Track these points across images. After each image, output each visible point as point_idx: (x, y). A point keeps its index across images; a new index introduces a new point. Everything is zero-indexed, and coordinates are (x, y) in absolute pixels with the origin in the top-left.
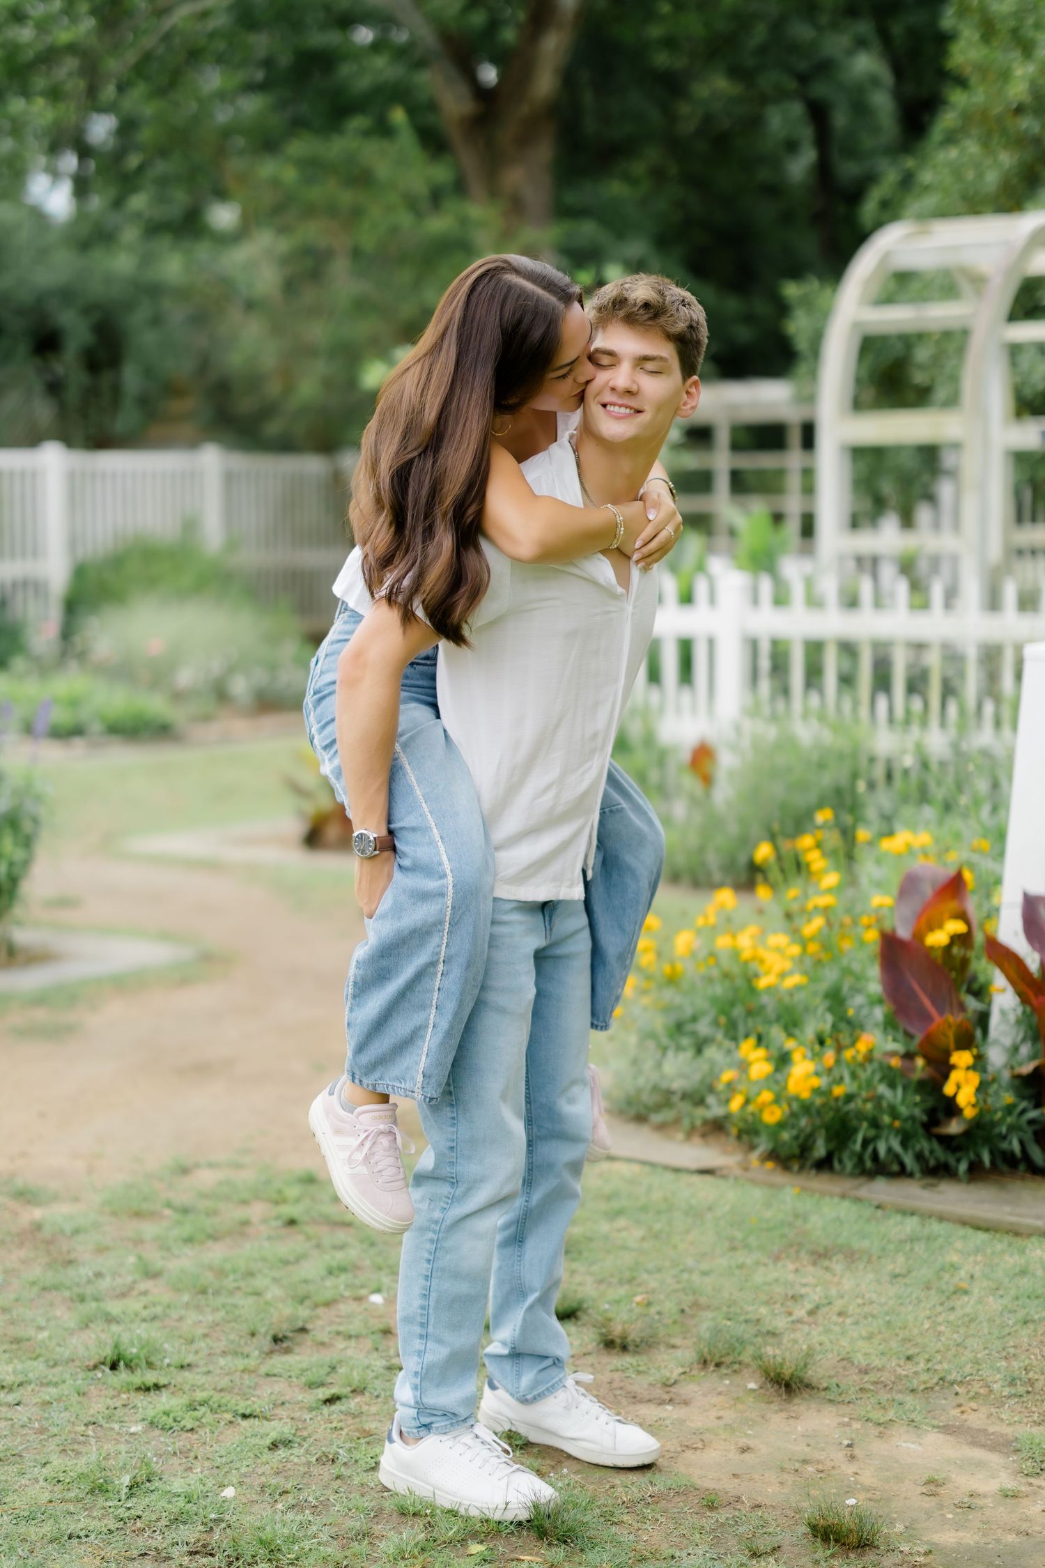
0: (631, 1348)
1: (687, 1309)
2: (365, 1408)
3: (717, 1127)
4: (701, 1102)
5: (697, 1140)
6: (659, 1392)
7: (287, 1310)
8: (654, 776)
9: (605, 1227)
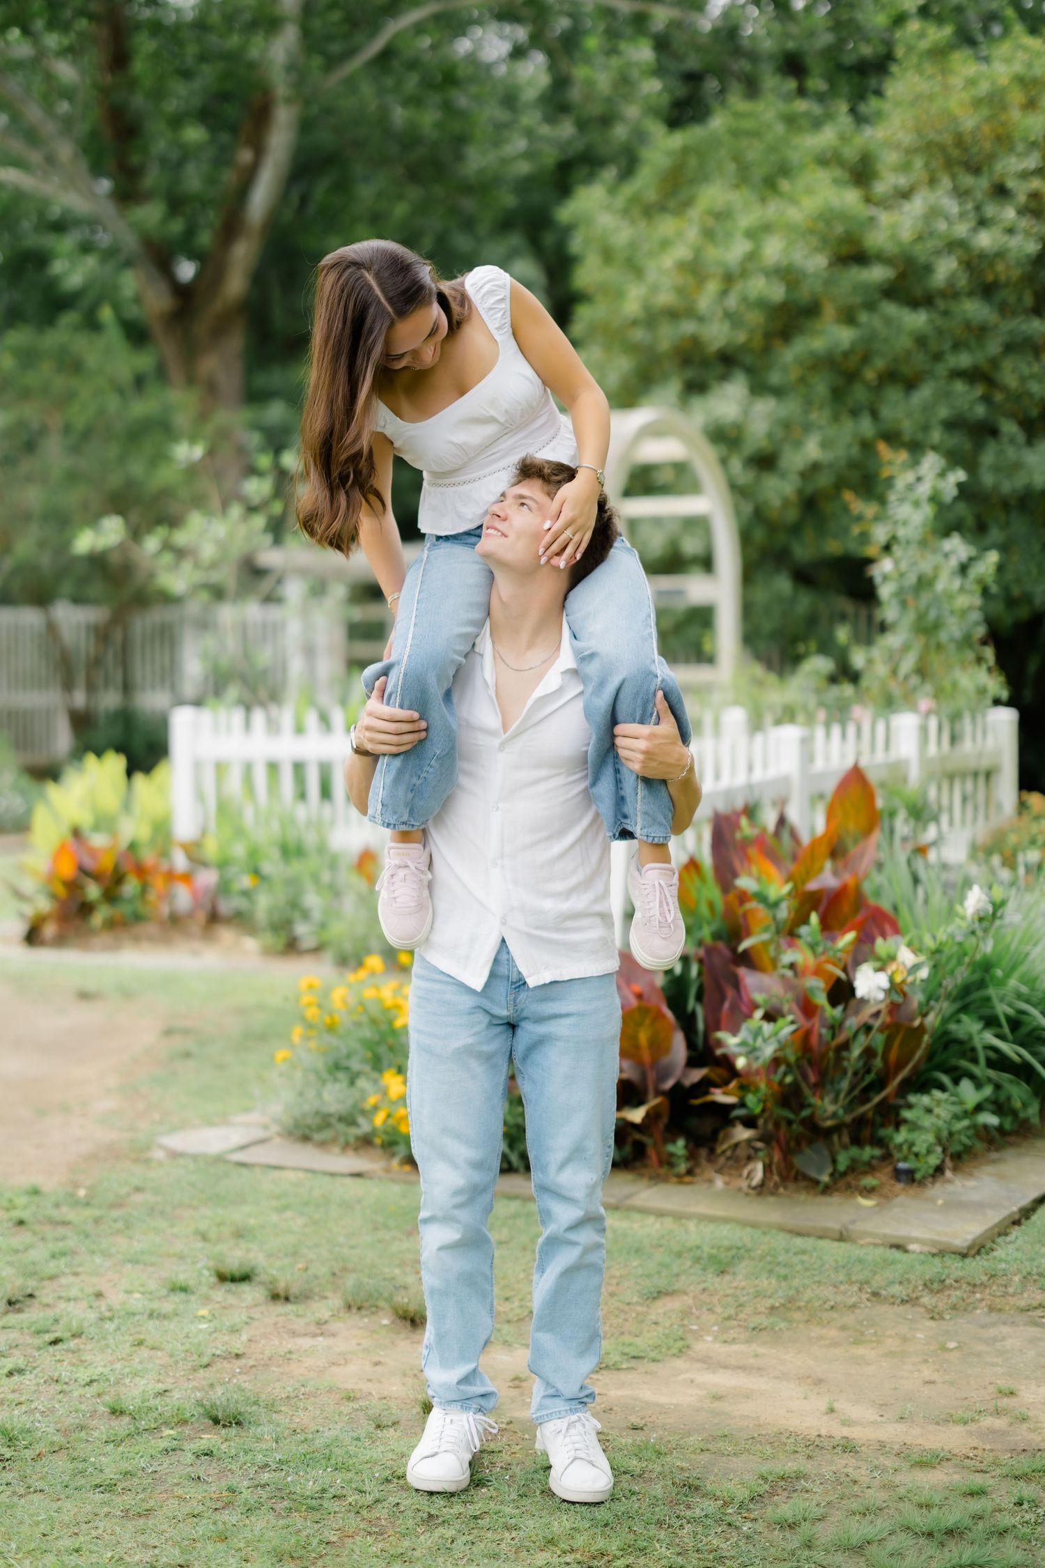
0: (292, 1299)
1: (338, 1273)
2: (82, 1347)
3: (365, 1142)
4: (352, 1122)
5: (350, 1153)
6: (313, 1328)
7: (19, 1282)
8: (326, 877)
9: (274, 1218)
